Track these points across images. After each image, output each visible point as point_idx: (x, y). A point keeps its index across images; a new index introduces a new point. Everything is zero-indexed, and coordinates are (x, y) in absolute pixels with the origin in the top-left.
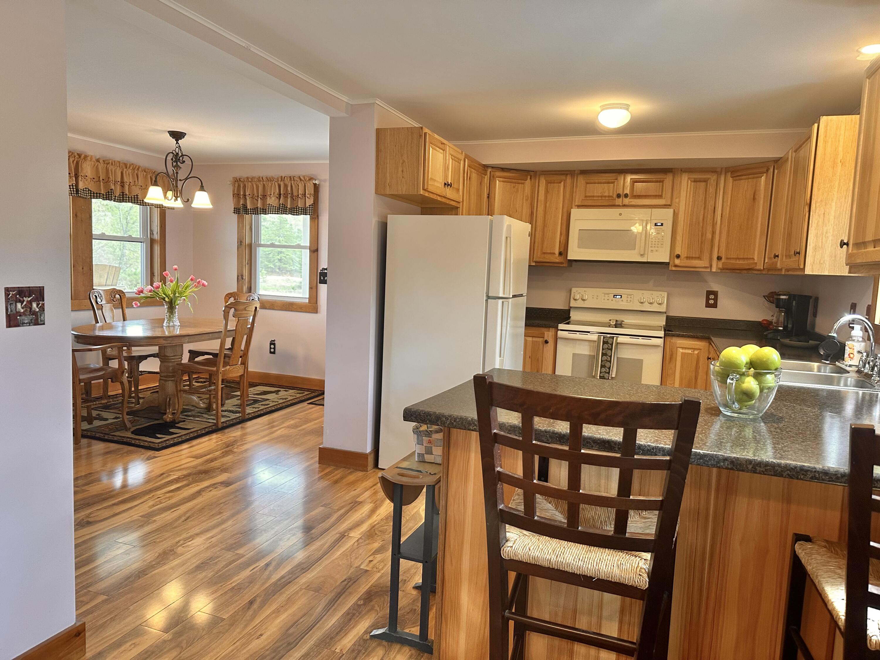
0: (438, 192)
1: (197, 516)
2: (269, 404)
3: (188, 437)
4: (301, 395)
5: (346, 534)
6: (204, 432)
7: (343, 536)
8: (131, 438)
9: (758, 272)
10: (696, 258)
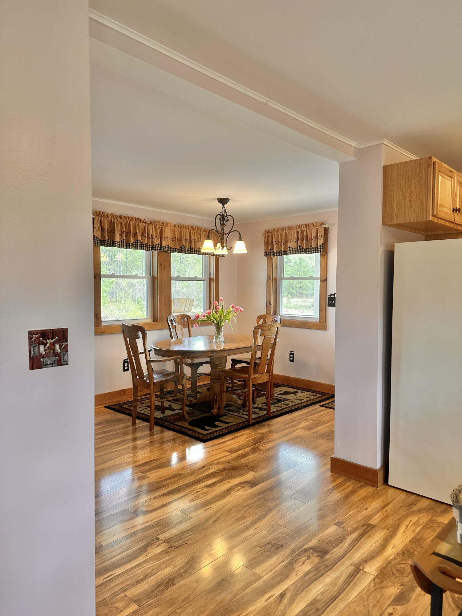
0: (447, 217)
1: (225, 518)
2: (289, 404)
3: (227, 431)
4: (314, 397)
5: (361, 568)
6: (239, 427)
7: (358, 570)
8: (187, 428)
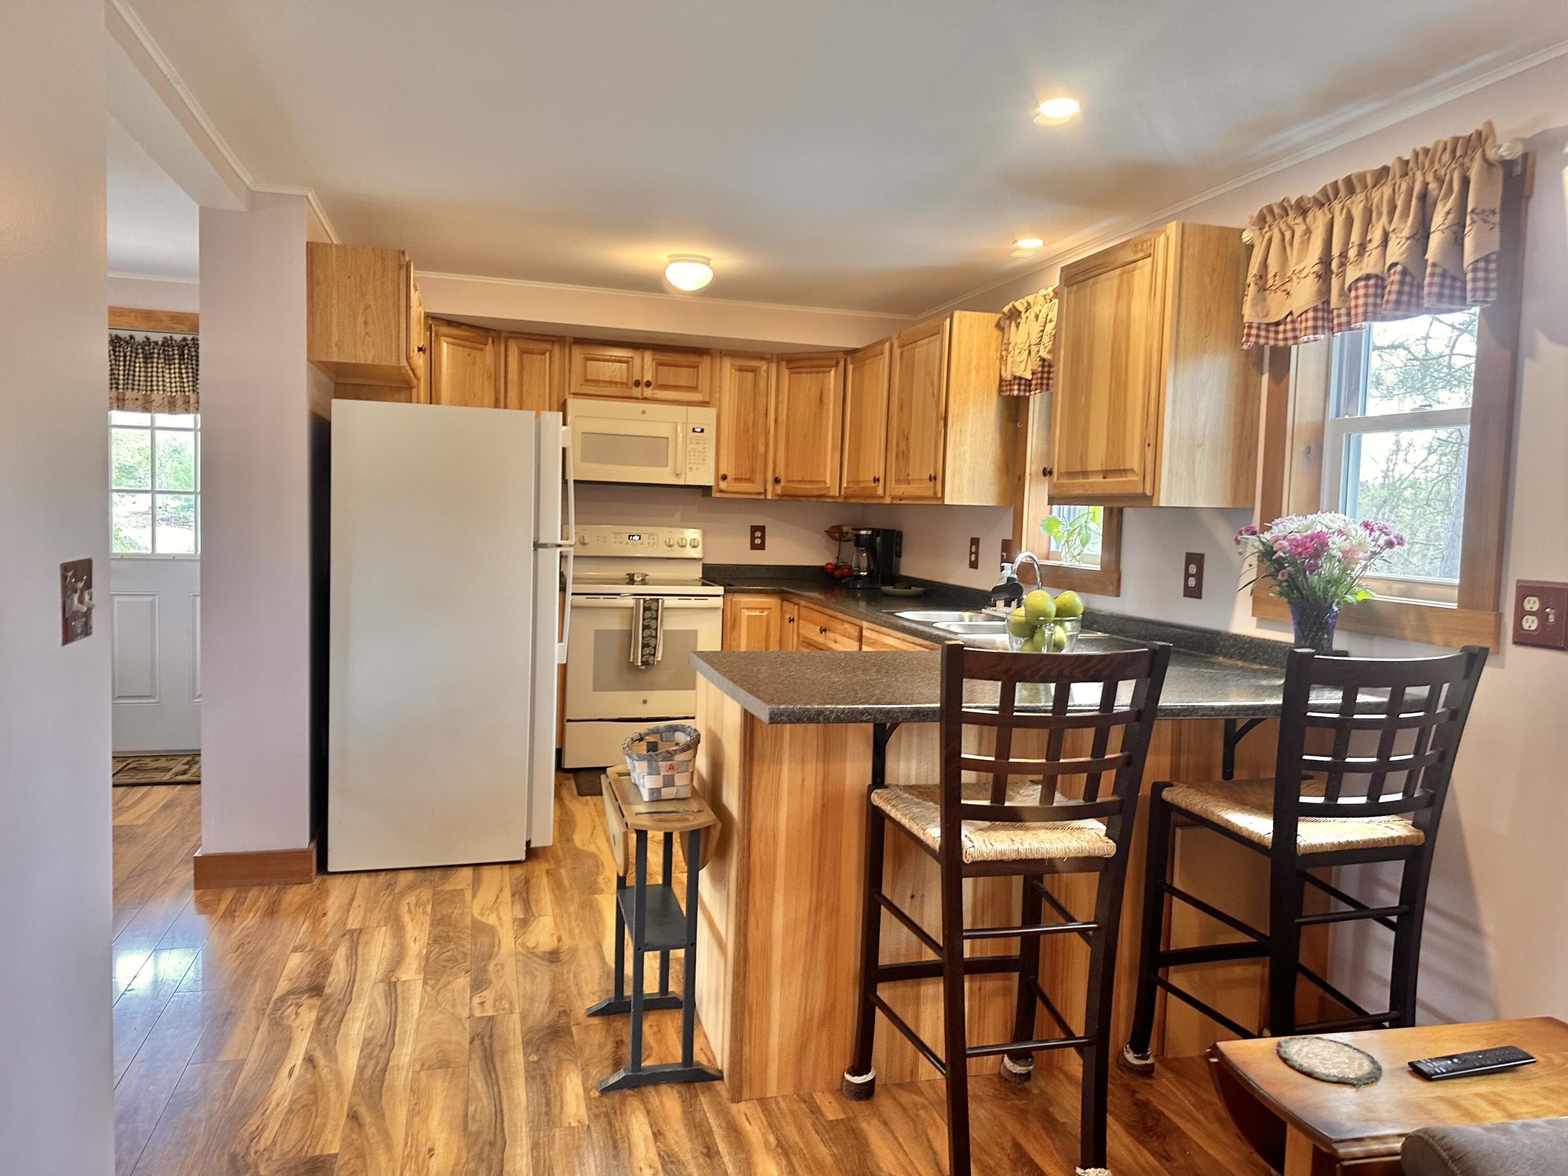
0: (413, 363)
9: (829, 500)
10: (746, 480)
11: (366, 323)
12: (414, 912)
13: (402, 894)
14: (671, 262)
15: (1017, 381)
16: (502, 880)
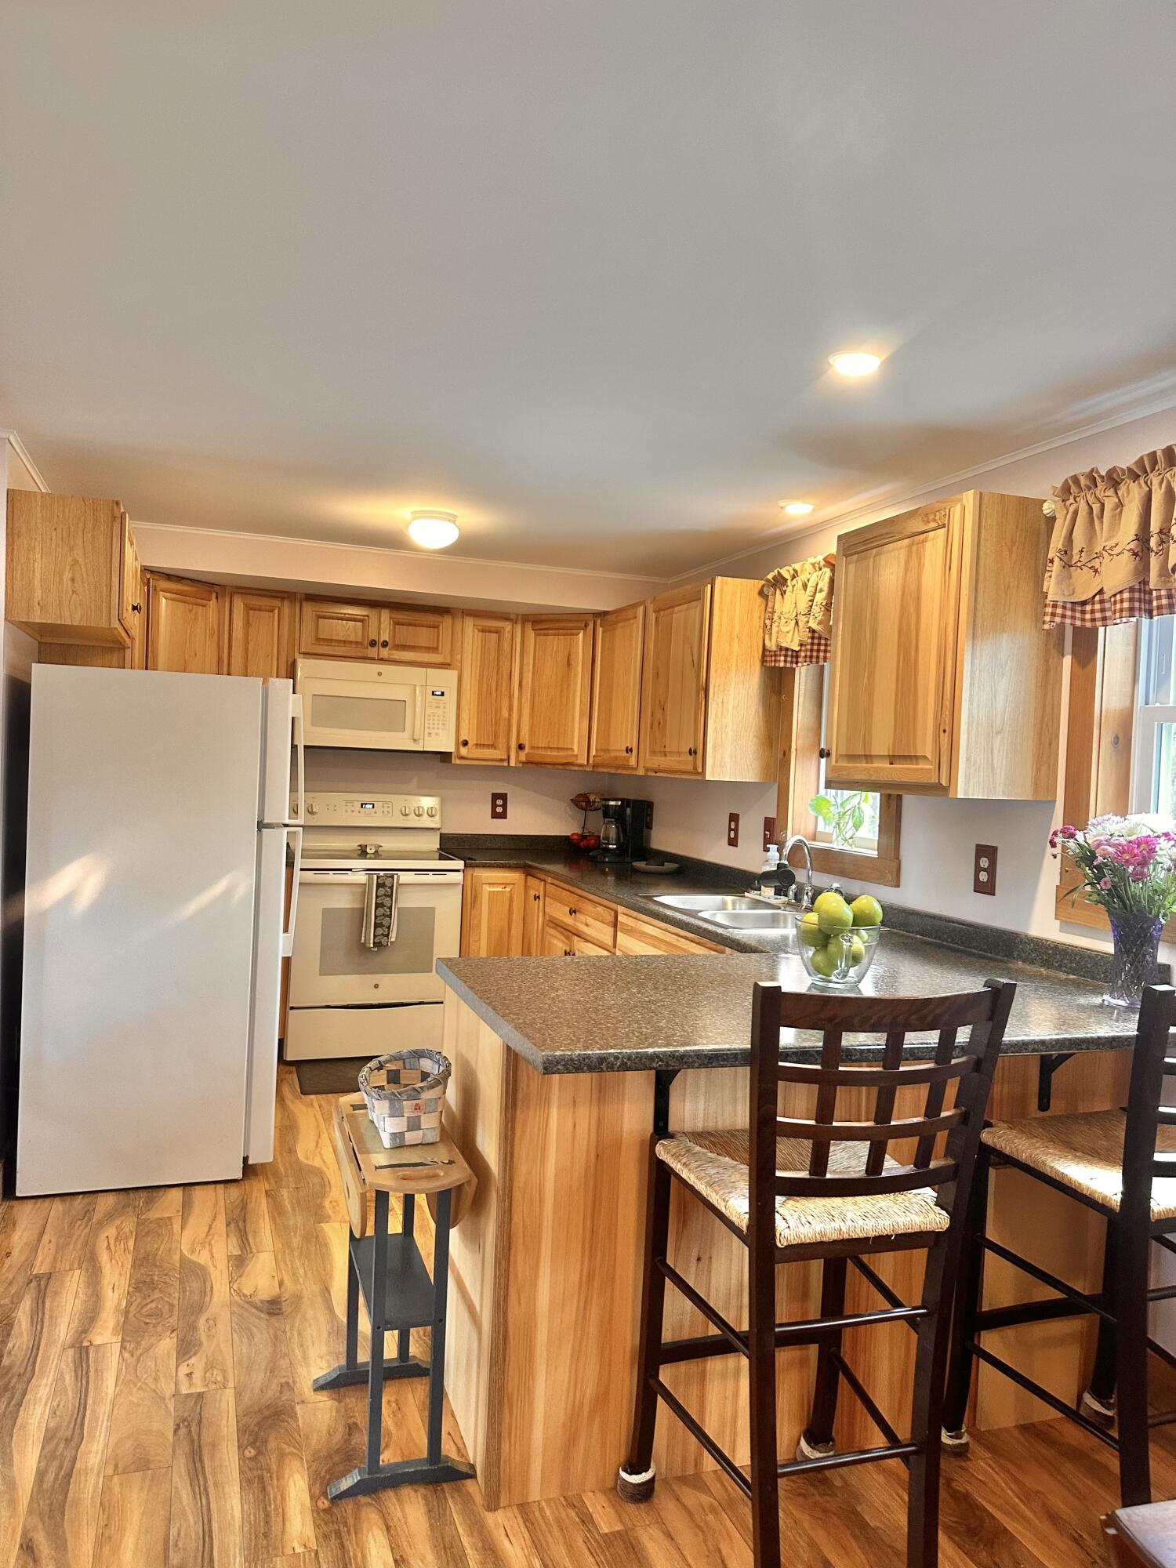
9: (576, 768)
10: (488, 746)
11: (73, 580)
12: (113, 1249)
13: (101, 1225)
14: (414, 519)
15: (783, 652)
16: (216, 1204)
